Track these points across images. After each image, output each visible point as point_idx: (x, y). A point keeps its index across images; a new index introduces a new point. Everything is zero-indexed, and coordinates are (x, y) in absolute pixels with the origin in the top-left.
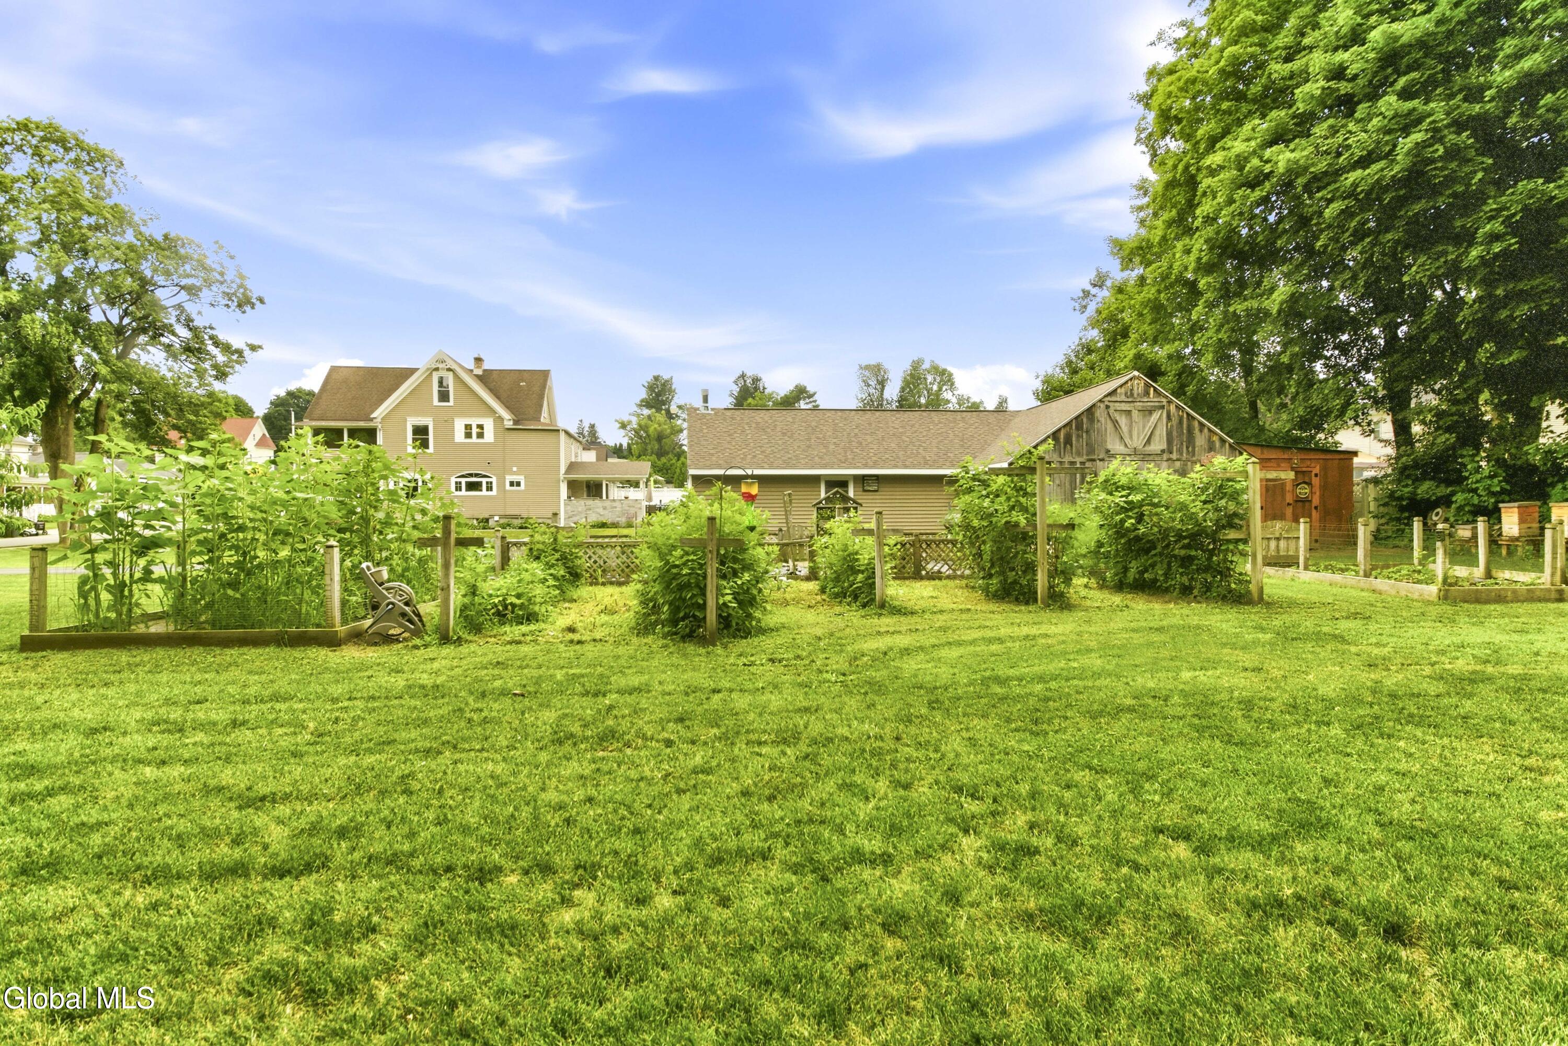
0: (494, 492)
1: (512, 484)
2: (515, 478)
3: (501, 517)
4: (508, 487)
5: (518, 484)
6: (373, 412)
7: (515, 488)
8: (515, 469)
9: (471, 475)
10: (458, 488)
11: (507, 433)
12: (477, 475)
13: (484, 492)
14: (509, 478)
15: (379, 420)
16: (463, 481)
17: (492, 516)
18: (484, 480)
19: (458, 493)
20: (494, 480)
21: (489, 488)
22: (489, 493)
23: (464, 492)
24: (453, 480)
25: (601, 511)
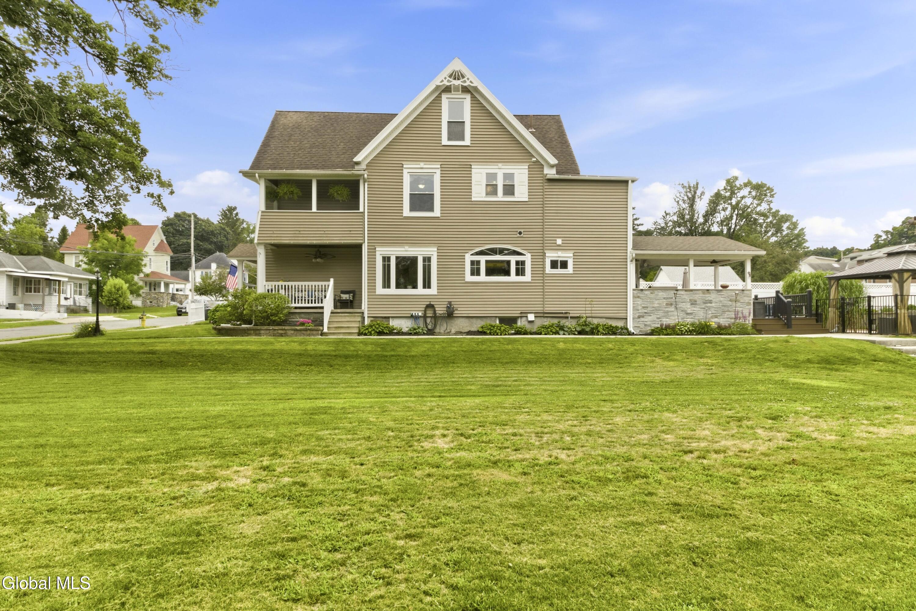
0: (527, 277)
1: (554, 265)
2: (560, 256)
3: (539, 315)
4: (548, 269)
5: (564, 265)
6: (355, 155)
7: (559, 271)
8: (559, 242)
9: (493, 251)
10: (475, 272)
11: (547, 186)
12: (501, 251)
13: (513, 277)
14: (551, 255)
15: (363, 166)
16: (483, 259)
17: (524, 315)
18: (513, 259)
19: (475, 279)
20: (527, 258)
21: (520, 271)
22: (520, 279)
23: (483, 277)
24: (468, 258)
25: (688, 308)
